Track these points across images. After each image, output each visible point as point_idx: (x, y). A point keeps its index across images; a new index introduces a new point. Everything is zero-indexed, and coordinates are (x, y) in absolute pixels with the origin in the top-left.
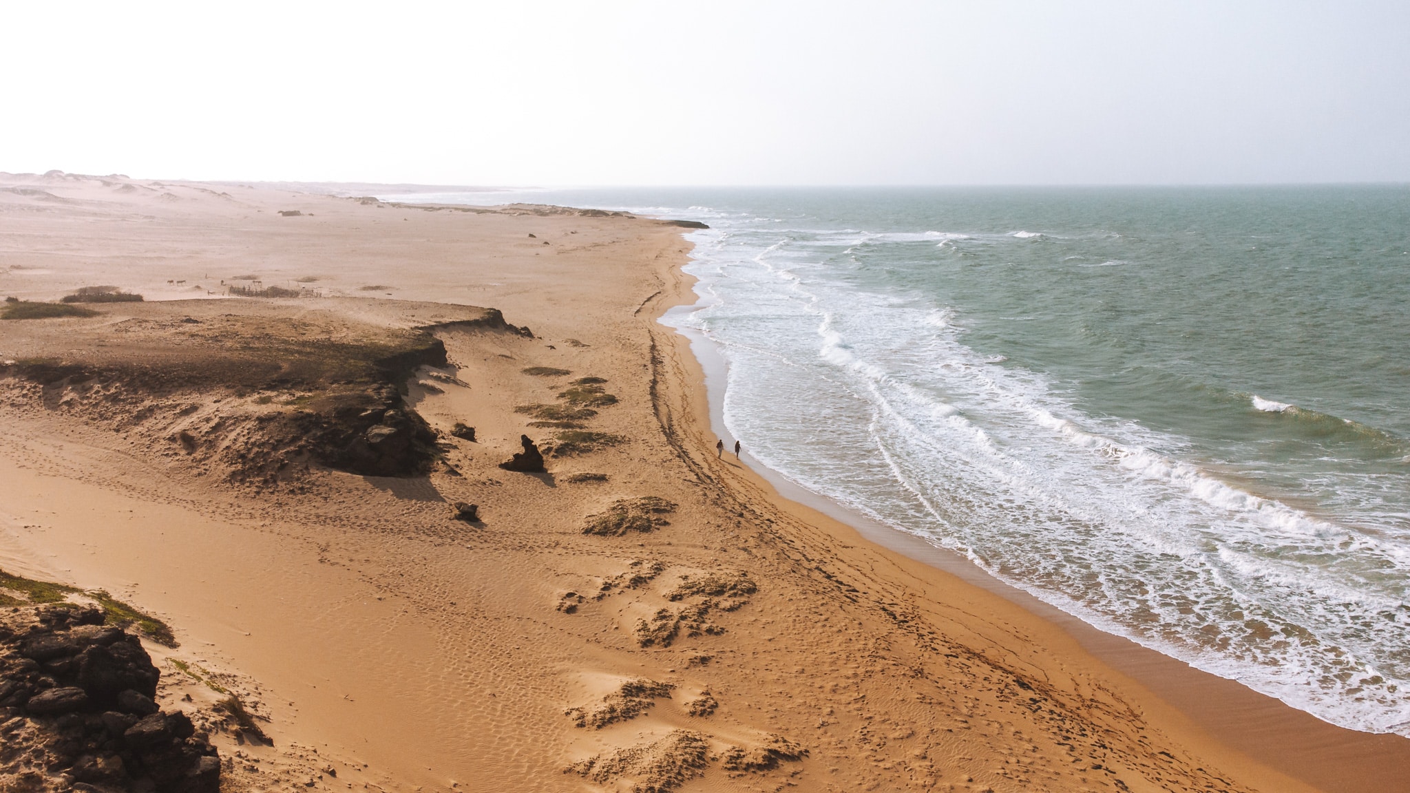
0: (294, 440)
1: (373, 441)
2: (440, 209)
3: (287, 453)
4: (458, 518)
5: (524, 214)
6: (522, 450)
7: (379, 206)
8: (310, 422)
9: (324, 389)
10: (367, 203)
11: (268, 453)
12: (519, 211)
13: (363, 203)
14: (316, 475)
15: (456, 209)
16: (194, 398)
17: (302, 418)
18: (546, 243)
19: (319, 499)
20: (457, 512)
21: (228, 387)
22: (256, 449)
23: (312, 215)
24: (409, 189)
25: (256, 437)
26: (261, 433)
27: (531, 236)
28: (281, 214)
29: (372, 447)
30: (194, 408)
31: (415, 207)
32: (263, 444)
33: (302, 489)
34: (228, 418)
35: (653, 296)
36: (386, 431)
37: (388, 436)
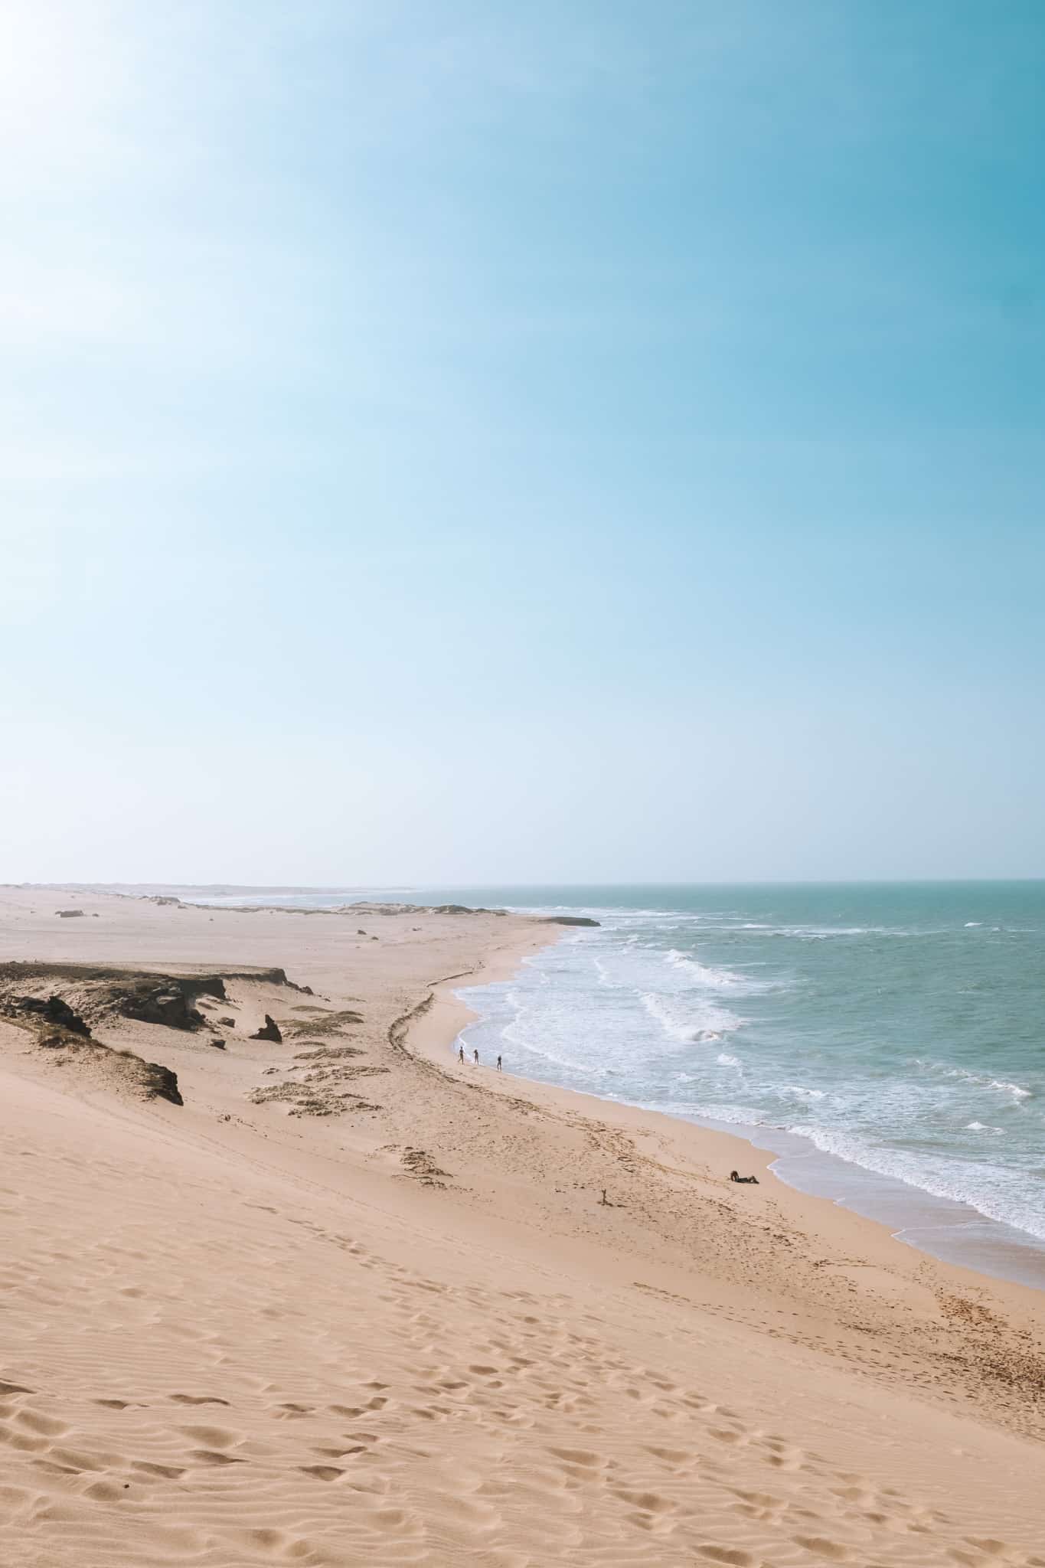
0: (109, 1002)
1: (160, 1003)
2: (257, 910)
3: (105, 1008)
4: (212, 1045)
5: (364, 913)
6: (265, 1026)
7: (180, 907)
8: (120, 993)
9: (129, 980)
10: (164, 904)
11: (93, 1008)
12: (361, 909)
13: (161, 903)
14: (122, 1019)
15: (279, 909)
16: (42, 983)
17: (115, 990)
18: (375, 938)
19: (124, 1031)
20: (212, 1043)
21: (63, 978)
22: (85, 1006)
23: (96, 915)
24: (222, 891)
25: (86, 999)
26: (88, 997)
27: (361, 932)
28: (59, 915)
29: (160, 1007)
30: (42, 988)
31: (226, 909)
32: (90, 1003)
33: (114, 1027)
34: (65, 991)
35: (461, 975)
36: (169, 998)
37: (171, 1001)
